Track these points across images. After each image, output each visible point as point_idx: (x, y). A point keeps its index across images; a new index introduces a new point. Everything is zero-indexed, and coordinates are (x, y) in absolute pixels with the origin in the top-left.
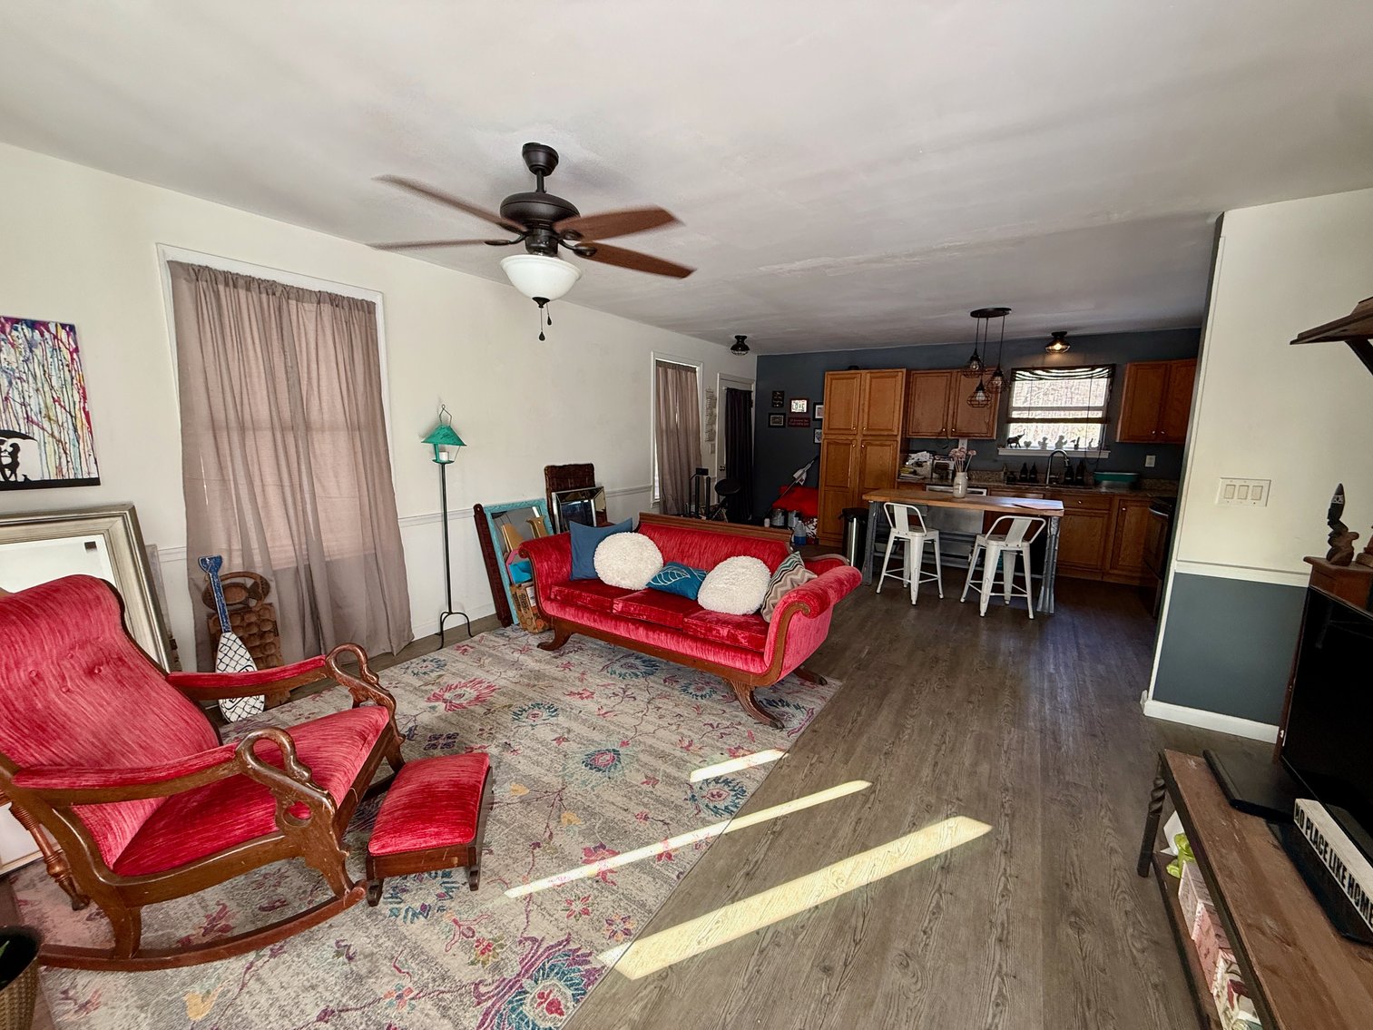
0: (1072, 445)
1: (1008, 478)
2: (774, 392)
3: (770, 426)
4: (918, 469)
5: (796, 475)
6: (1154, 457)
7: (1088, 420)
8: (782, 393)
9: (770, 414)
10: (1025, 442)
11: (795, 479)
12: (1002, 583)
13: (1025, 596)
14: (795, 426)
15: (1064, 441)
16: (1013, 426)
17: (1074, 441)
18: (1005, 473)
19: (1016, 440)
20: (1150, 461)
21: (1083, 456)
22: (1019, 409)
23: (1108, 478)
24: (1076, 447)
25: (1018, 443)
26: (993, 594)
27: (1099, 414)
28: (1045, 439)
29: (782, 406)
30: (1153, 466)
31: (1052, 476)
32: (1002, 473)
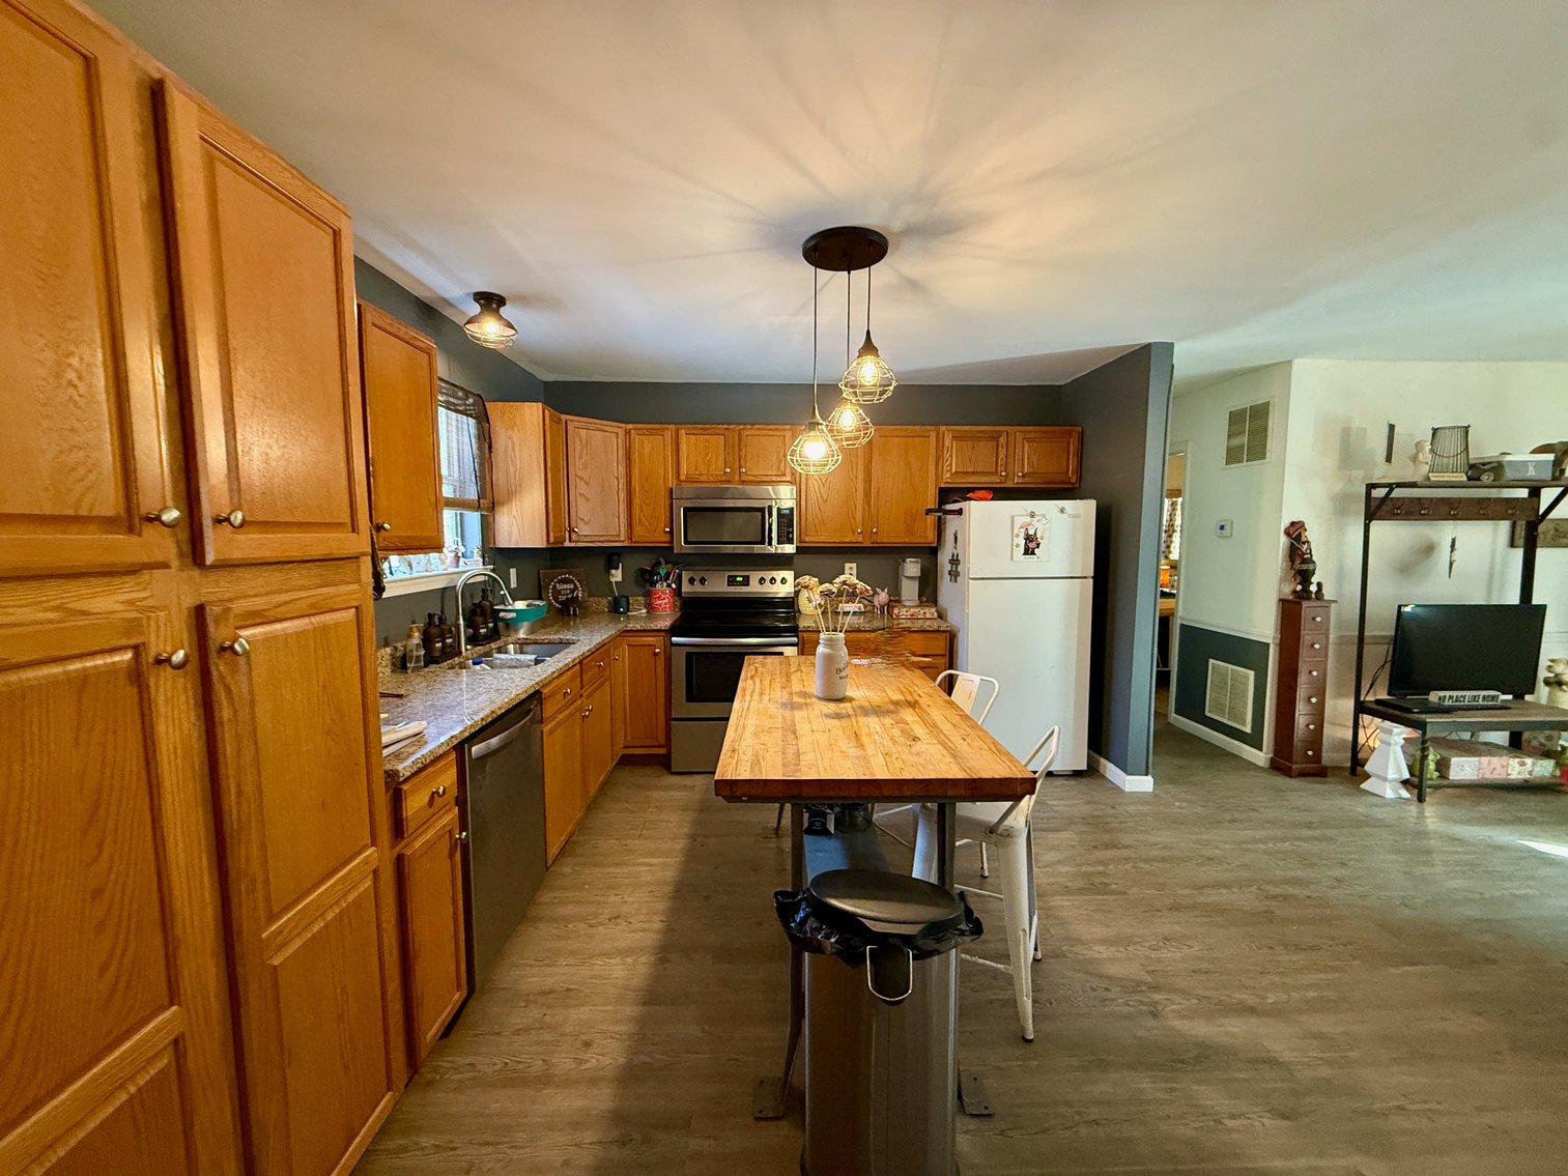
6: (514, 570)
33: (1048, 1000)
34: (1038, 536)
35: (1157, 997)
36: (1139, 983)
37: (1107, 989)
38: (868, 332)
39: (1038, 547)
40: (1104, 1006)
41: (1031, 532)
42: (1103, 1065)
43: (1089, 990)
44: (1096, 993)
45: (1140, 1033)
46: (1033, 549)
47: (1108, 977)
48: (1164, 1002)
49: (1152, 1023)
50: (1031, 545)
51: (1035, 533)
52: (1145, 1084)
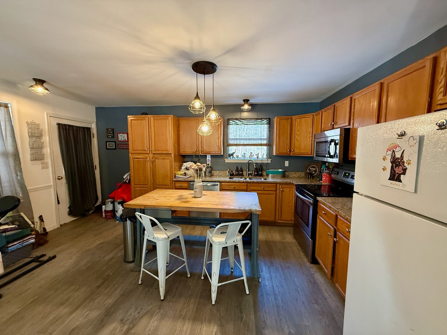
0: (256, 157)
1: (230, 174)
2: (108, 129)
3: (107, 149)
4: (187, 172)
5: (125, 177)
6: (288, 161)
7: (261, 145)
8: (113, 130)
9: (107, 142)
10: (236, 156)
11: (124, 179)
12: (228, 258)
13: (242, 278)
14: (121, 149)
15: (252, 155)
16: (230, 148)
17: (256, 155)
18: (229, 172)
19: (232, 155)
20: (287, 163)
21: (261, 162)
22: (232, 139)
23: (272, 173)
24: (258, 157)
25: (233, 156)
26: (220, 284)
27: (265, 142)
28: (244, 154)
29: (113, 137)
30: (288, 166)
31: (249, 172)
32: (228, 172)
33: (147, 294)
34: (405, 159)
35: (126, 327)
36: (134, 326)
37: (139, 313)
38: (197, 92)
39: (404, 173)
40: (135, 307)
41: (398, 155)
42: (122, 295)
43: (142, 307)
44: (140, 308)
45: (120, 312)
46: (399, 175)
47: (142, 317)
48: (122, 328)
49: (120, 318)
50: (398, 170)
51: (402, 156)
52: (110, 301)
